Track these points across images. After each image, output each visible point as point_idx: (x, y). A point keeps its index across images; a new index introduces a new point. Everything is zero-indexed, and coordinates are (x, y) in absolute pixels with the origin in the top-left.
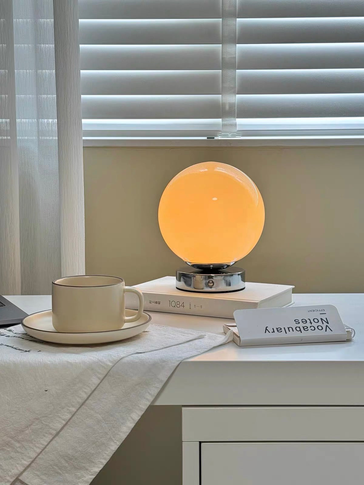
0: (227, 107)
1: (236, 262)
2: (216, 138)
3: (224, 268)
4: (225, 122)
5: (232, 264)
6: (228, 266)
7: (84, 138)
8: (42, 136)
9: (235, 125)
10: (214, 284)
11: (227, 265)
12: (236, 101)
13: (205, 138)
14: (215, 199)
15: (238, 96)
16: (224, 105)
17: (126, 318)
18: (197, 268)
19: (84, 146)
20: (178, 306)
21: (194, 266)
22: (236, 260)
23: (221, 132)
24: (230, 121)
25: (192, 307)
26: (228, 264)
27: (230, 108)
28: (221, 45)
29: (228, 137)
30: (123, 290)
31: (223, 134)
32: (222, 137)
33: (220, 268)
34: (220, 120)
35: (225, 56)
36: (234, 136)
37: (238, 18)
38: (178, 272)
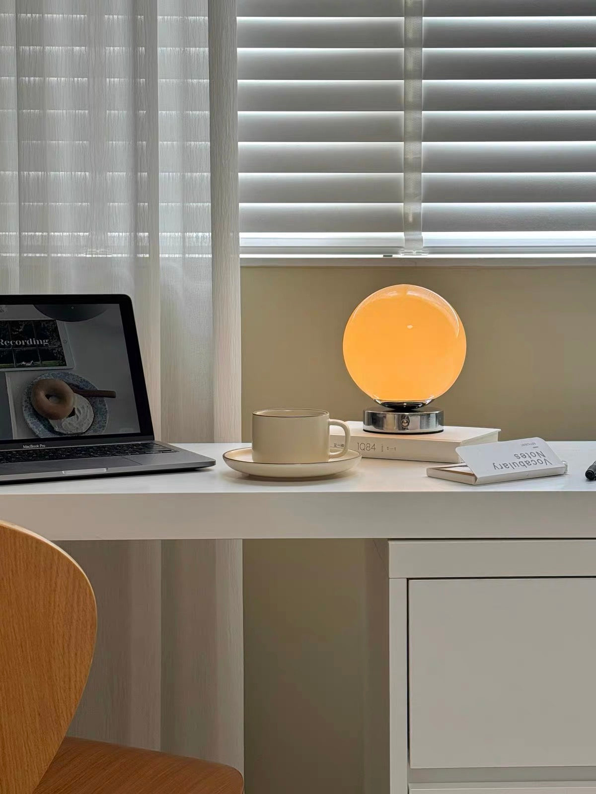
0: (411, 219)
1: (433, 400)
2: (394, 256)
3: (419, 407)
4: (408, 237)
5: (428, 402)
6: (424, 405)
7: (242, 256)
8: (189, 254)
9: (421, 240)
10: (408, 425)
11: (422, 403)
12: (422, 209)
13: (381, 256)
14: (410, 327)
15: (424, 205)
16: (406, 215)
17: (331, 454)
18: (388, 407)
19: (243, 265)
20: (368, 449)
21: (384, 404)
22: (433, 397)
23: (403, 249)
24: (414, 235)
25: (385, 448)
26: (424, 403)
27: (414, 219)
28: (403, 143)
29: (413, 255)
30: (328, 423)
31: (406, 251)
32: (405, 255)
33: (414, 407)
34: (401, 235)
35: (408, 156)
36: (418, 253)
37: (423, 110)
38: (366, 412)
